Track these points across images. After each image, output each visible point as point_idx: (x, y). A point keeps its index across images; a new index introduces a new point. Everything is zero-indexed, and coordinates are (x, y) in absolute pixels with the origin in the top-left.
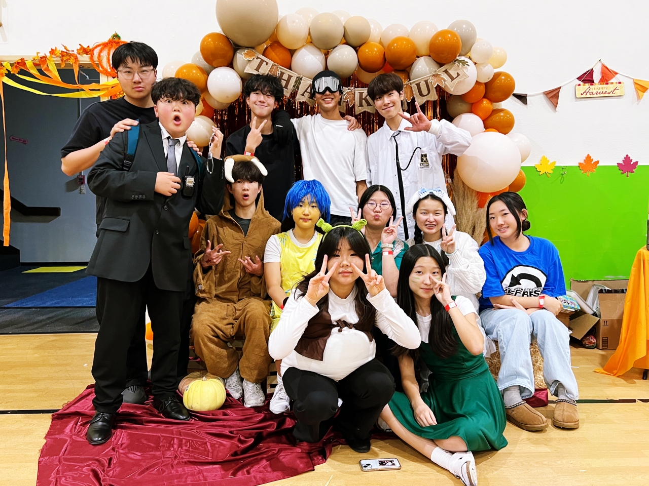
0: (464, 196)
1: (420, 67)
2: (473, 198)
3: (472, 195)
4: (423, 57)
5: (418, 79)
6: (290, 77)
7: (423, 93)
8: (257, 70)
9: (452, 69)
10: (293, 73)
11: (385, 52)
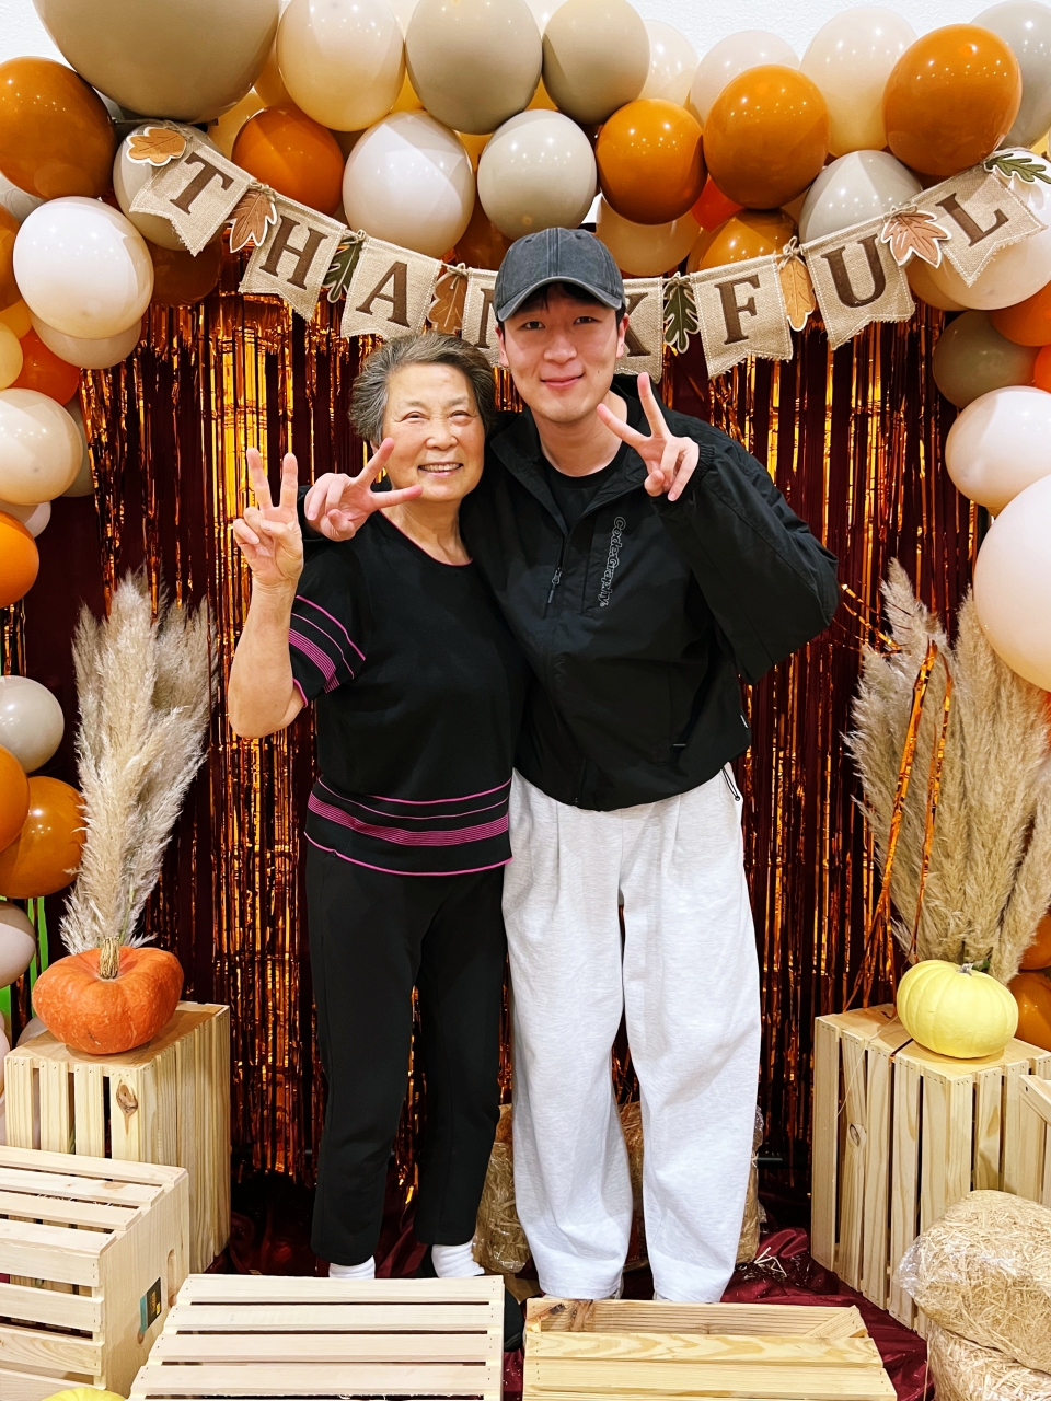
0: (999, 706)
1: (843, 192)
2: (1032, 716)
3: (1026, 705)
4: (856, 154)
5: (833, 235)
6: (316, 238)
7: (854, 290)
8: (183, 203)
9: (975, 196)
10: (328, 225)
11: (701, 139)
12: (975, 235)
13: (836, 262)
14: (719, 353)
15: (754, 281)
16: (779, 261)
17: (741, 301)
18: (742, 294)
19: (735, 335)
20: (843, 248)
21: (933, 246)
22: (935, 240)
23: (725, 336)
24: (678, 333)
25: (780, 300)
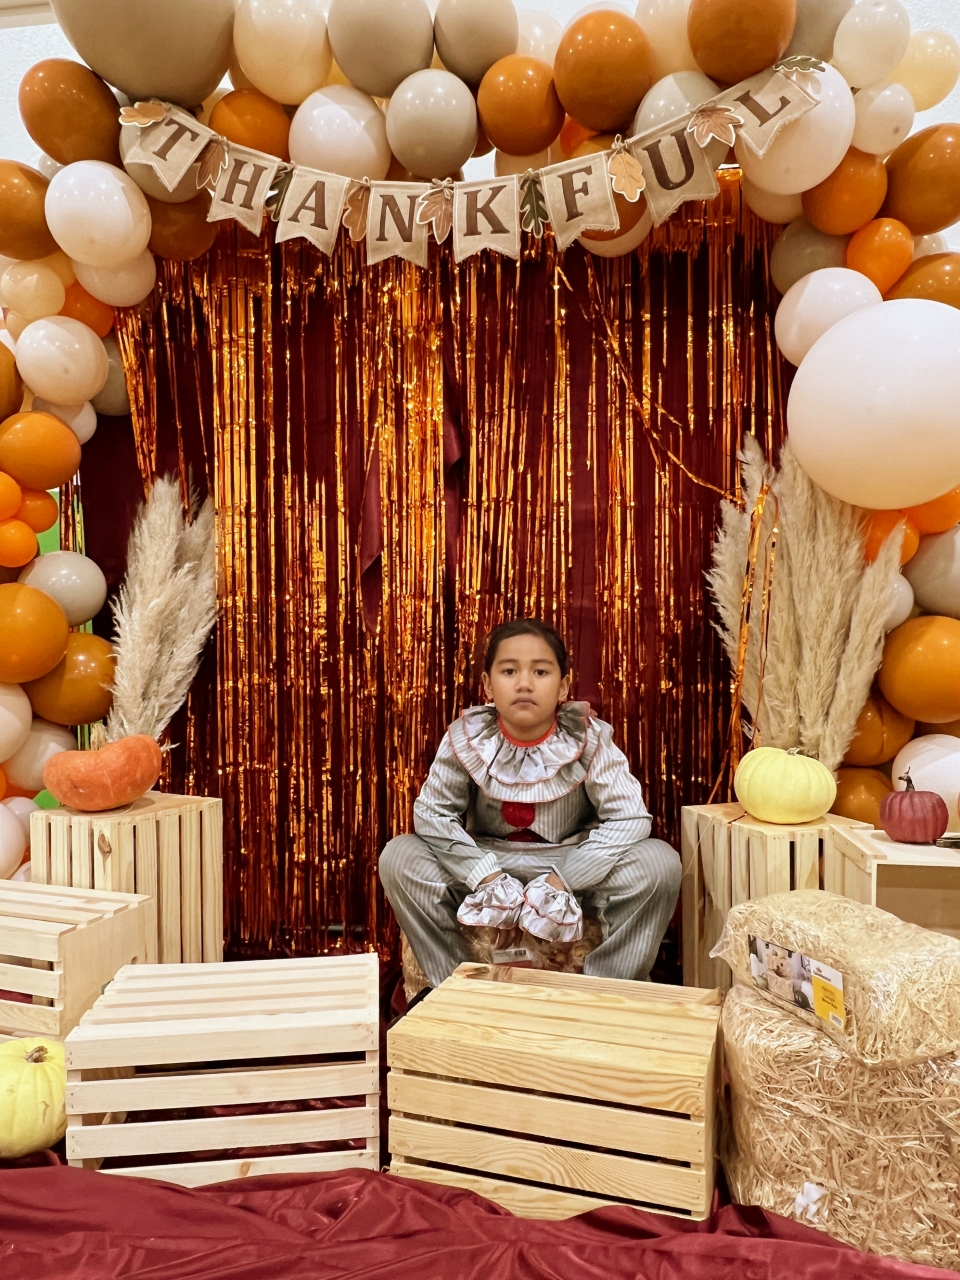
5: (651, 131)
6: (259, 171)
7: (670, 175)
8: (162, 154)
9: (765, 89)
10: (268, 160)
12: (764, 118)
13: (654, 153)
14: (563, 230)
16: (609, 155)
17: (578, 186)
18: (578, 181)
19: (573, 214)
20: (660, 141)
21: (729, 131)
22: (730, 126)
23: (566, 216)
24: (532, 224)
25: (607, 181)
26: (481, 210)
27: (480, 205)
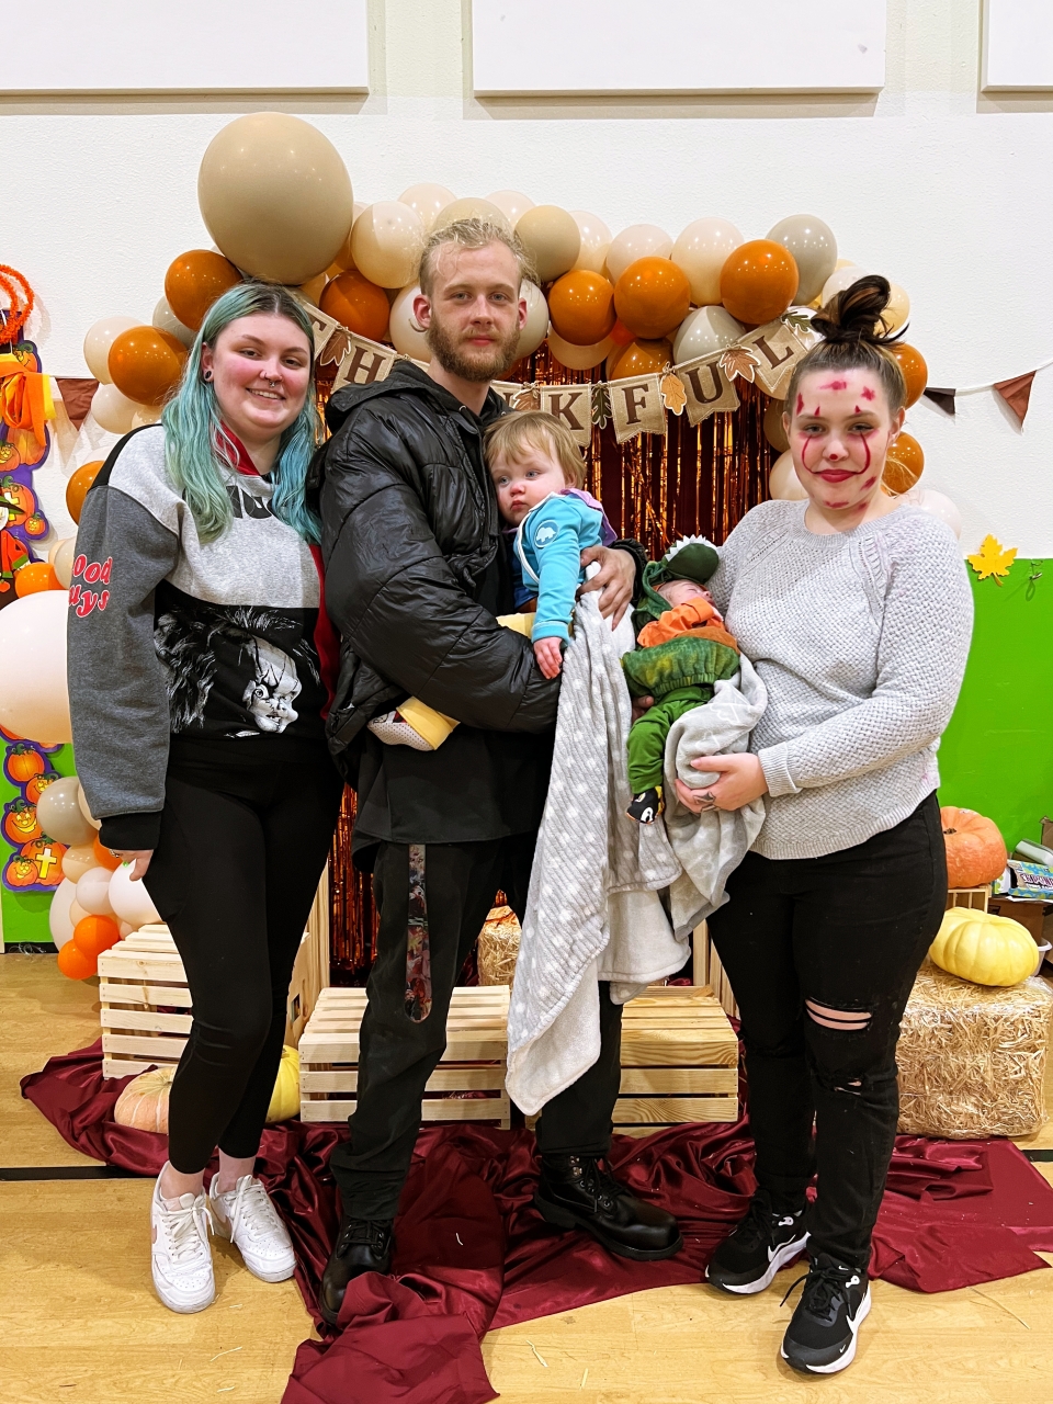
1: (699, 332)
4: (705, 308)
5: (692, 361)
6: (378, 360)
7: (705, 393)
9: (775, 337)
10: (385, 351)
11: (613, 296)
12: (775, 362)
13: (694, 376)
14: (623, 430)
15: (645, 388)
16: (661, 377)
17: (637, 399)
18: (638, 395)
19: (633, 419)
20: (698, 369)
21: (749, 369)
22: (751, 366)
23: (628, 420)
24: (599, 419)
25: (660, 399)
26: (563, 411)
27: (562, 407)
